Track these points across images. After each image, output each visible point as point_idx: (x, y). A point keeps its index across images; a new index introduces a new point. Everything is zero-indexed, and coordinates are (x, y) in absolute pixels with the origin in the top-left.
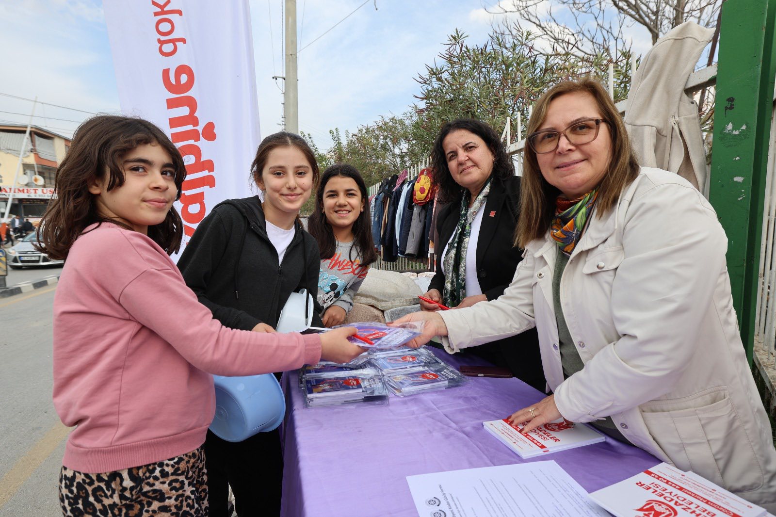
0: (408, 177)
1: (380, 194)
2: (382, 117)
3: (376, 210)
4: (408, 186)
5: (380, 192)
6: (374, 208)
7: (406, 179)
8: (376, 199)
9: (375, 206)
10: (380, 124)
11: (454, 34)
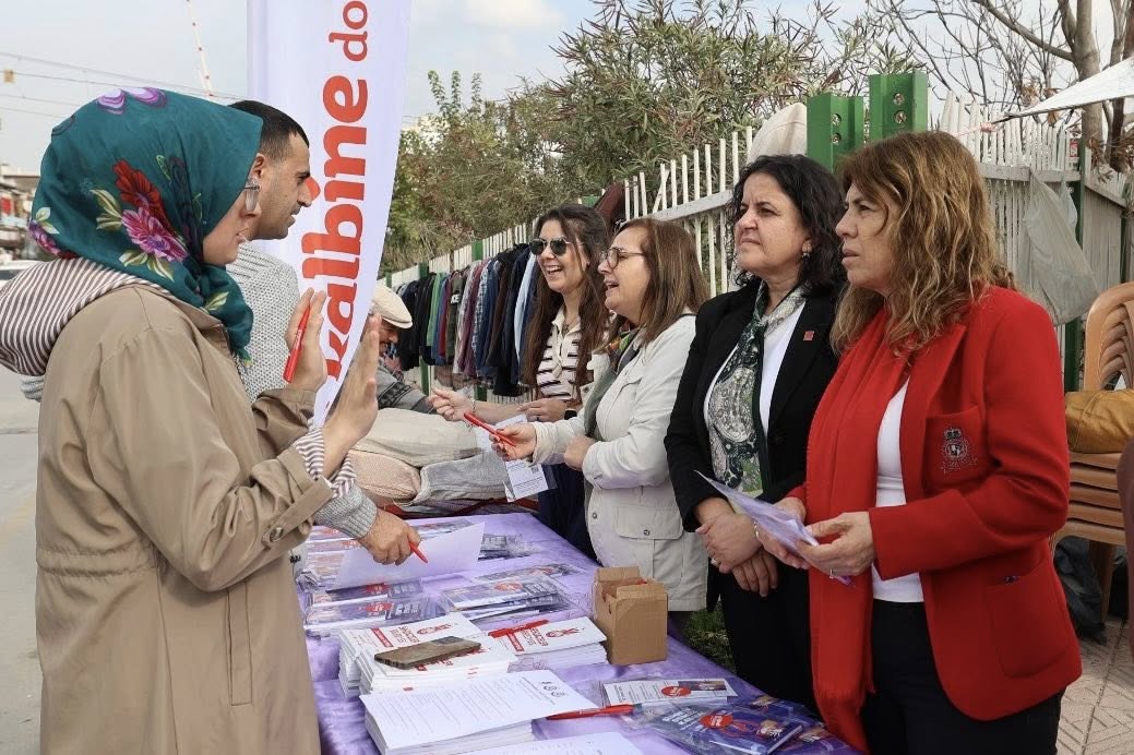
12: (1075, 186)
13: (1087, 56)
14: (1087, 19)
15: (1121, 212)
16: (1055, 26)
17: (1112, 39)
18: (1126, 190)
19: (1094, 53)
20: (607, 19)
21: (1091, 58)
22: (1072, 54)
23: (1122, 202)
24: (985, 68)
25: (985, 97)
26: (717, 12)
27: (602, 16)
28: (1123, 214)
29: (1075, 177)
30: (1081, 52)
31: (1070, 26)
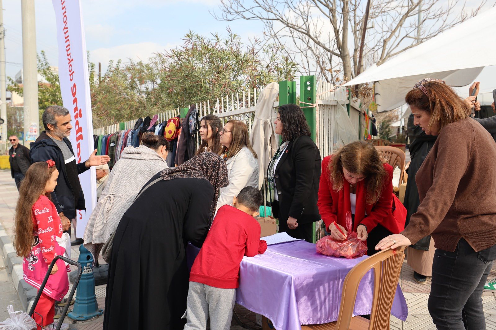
0: (158, 120)
1: (136, 129)
2: (130, 60)
3: (133, 142)
4: (159, 127)
5: (136, 128)
6: (130, 140)
7: (158, 121)
8: (133, 133)
9: (132, 138)
10: (129, 66)
11: (189, 33)
12: (348, 105)
13: (346, 55)
14: (346, 42)
15: (358, 113)
16: (334, 44)
17: (354, 48)
18: (360, 105)
19: (349, 54)
20: (187, 45)
21: (347, 56)
22: (341, 54)
23: (359, 109)
24: (309, 60)
25: (309, 70)
26: (224, 43)
27: (185, 44)
28: (360, 114)
29: (348, 102)
30: (344, 54)
31: (340, 45)
